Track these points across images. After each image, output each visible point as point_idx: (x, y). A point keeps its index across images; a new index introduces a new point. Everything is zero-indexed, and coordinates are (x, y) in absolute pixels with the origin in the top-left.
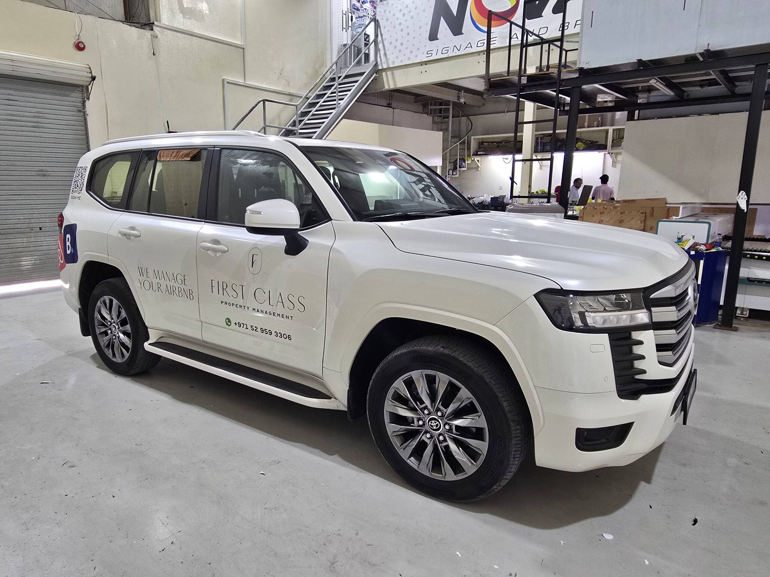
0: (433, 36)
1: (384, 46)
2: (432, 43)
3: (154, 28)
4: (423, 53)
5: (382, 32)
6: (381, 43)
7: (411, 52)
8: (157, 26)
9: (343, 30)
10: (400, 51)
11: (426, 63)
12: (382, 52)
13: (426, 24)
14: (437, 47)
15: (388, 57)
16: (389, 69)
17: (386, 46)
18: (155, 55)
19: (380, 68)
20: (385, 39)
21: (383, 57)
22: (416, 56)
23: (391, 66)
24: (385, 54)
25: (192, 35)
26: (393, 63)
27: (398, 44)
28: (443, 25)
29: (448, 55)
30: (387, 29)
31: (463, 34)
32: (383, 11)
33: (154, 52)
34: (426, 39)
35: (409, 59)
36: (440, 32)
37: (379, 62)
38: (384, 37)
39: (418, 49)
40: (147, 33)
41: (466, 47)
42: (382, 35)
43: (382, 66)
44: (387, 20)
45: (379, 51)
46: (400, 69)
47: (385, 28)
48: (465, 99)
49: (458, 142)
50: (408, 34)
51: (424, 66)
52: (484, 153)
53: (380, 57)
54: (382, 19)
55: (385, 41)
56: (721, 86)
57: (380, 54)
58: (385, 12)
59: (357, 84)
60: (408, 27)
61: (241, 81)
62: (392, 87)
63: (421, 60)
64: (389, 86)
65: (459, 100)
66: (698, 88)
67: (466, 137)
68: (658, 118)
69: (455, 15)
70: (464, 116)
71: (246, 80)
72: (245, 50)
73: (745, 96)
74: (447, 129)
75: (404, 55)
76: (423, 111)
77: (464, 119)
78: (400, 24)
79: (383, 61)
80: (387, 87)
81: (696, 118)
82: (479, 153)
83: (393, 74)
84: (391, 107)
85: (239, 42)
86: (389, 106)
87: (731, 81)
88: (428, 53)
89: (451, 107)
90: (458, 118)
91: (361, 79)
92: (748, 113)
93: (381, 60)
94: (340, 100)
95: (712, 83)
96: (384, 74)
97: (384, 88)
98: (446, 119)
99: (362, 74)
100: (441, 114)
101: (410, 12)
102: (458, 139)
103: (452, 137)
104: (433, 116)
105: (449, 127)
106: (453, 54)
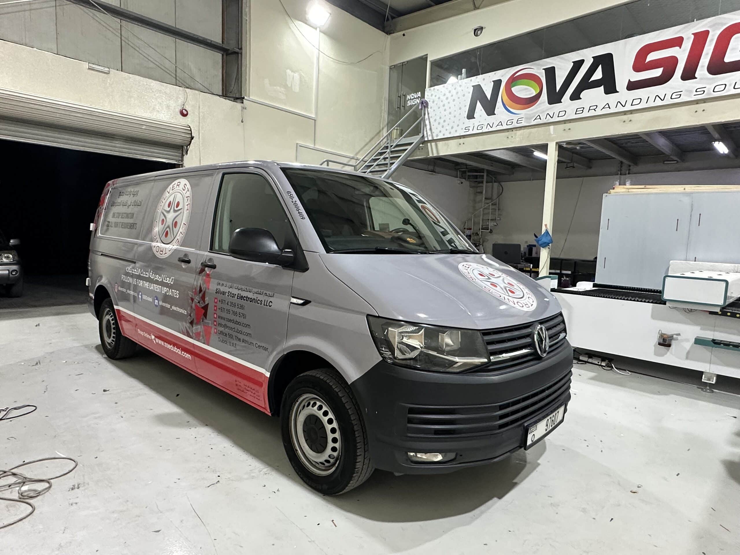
0: (471, 115)
1: (430, 122)
2: (469, 121)
3: (244, 101)
4: (462, 129)
5: (429, 112)
6: (428, 120)
7: (452, 128)
8: (247, 100)
11: (464, 137)
12: (428, 127)
13: (465, 106)
14: (474, 124)
15: (433, 131)
16: (433, 140)
17: (431, 123)
18: (243, 122)
19: (426, 139)
20: (431, 117)
21: (428, 131)
22: (456, 131)
23: (435, 138)
24: (431, 129)
25: (274, 108)
26: (437, 135)
27: (442, 121)
28: (479, 107)
29: (482, 131)
30: (433, 108)
31: (495, 114)
32: (430, 95)
33: (242, 120)
34: (465, 117)
35: (450, 133)
36: (476, 113)
37: (425, 135)
38: (430, 115)
39: (458, 125)
40: (238, 105)
41: (497, 125)
42: (428, 114)
43: (428, 139)
44: (433, 102)
45: (426, 126)
46: (443, 141)
47: (431, 108)
48: (496, 168)
49: (490, 203)
50: (450, 113)
51: (462, 139)
53: (426, 131)
54: (430, 101)
55: (431, 119)
57: (426, 129)
58: (432, 95)
59: (406, 152)
60: (450, 108)
61: (312, 146)
62: (435, 155)
63: (460, 134)
64: (433, 154)
65: (491, 168)
67: (496, 199)
69: (489, 99)
70: (497, 182)
71: (316, 145)
72: (317, 121)
74: (481, 192)
75: (446, 130)
76: (462, 176)
77: (496, 185)
78: (444, 106)
79: (428, 134)
80: (431, 155)
83: (436, 145)
85: (311, 115)
86: (433, 171)
88: (466, 129)
89: (485, 174)
90: (491, 184)
91: (410, 148)
93: (427, 134)
96: (429, 144)
97: (429, 155)
98: (482, 184)
99: (410, 144)
100: (477, 180)
101: (452, 96)
102: (490, 201)
103: (485, 198)
104: (470, 181)
105: (483, 191)
106: (487, 130)
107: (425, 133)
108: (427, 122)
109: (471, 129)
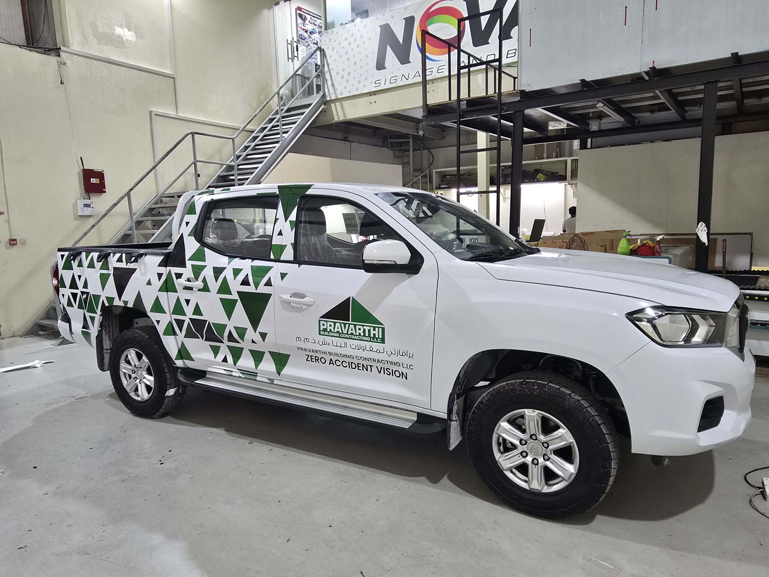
0: (380, 66)
1: (331, 76)
2: (379, 73)
3: (61, 53)
4: (372, 83)
5: (329, 62)
6: (328, 73)
7: (359, 82)
8: (65, 52)
9: (288, 61)
10: (348, 81)
11: (375, 93)
12: (329, 83)
13: (373, 53)
14: (385, 76)
15: (336, 87)
16: (337, 100)
17: (333, 76)
18: (63, 83)
19: (328, 99)
20: (332, 69)
21: (330, 88)
22: (364, 86)
23: (339, 97)
24: (333, 84)
25: (109, 63)
26: (342, 93)
27: (345, 74)
28: (390, 53)
29: (397, 84)
30: (333, 58)
31: (411, 62)
32: (328, 40)
33: (61, 80)
34: (373, 68)
35: (357, 89)
36: (387, 61)
37: (327, 93)
38: (330, 67)
39: (366, 79)
40: (52, 60)
41: (414, 76)
42: (328, 65)
43: (330, 98)
44: (333, 49)
45: (327, 81)
46: (349, 100)
47: (331, 57)
48: (423, 132)
49: (419, 176)
50: (355, 63)
51: (373, 97)
52: (447, 186)
53: (328, 88)
54: (328, 48)
55: (332, 72)
56: (671, 112)
57: (327, 85)
58: (330, 40)
59: (302, 117)
60: (354, 56)
61: (171, 112)
62: (342, 118)
63: (370, 90)
64: (339, 118)
65: (418, 133)
66: (648, 114)
67: (428, 170)
68: (611, 146)
69: (402, 43)
70: (426, 149)
71: (179, 112)
72: (176, 79)
73: (697, 122)
74: (408, 163)
75: (352, 85)
76: (383, 144)
77: (425, 152)
78: (346, 53)
79: (331, 92)
80: (336, 119)
81: (649, 145)
82: (441, 186)
83: (342, 105)
84: (348, 141)
85: (168, 71)
86: (345, 139)
87: (681, 106)
88: (376, 83)
89: (411, 140)
90: (420, 151)
91: (307, 111)
92: (701, 138)
93: (329, 91)
94: (284, 133)
95: (662, 108)
96: (333, 105)
97: (334, 120)
98: (408, 153)
99: (309, 105)
100: (402, 148)
101: (355, 40)
102: (420, 173)
103: (413, 171)
104: (394, 150)
105: (409, 161)
106: (402, 84)
107: (326, 90)
108: (327, 76)
109: (382, 82)
